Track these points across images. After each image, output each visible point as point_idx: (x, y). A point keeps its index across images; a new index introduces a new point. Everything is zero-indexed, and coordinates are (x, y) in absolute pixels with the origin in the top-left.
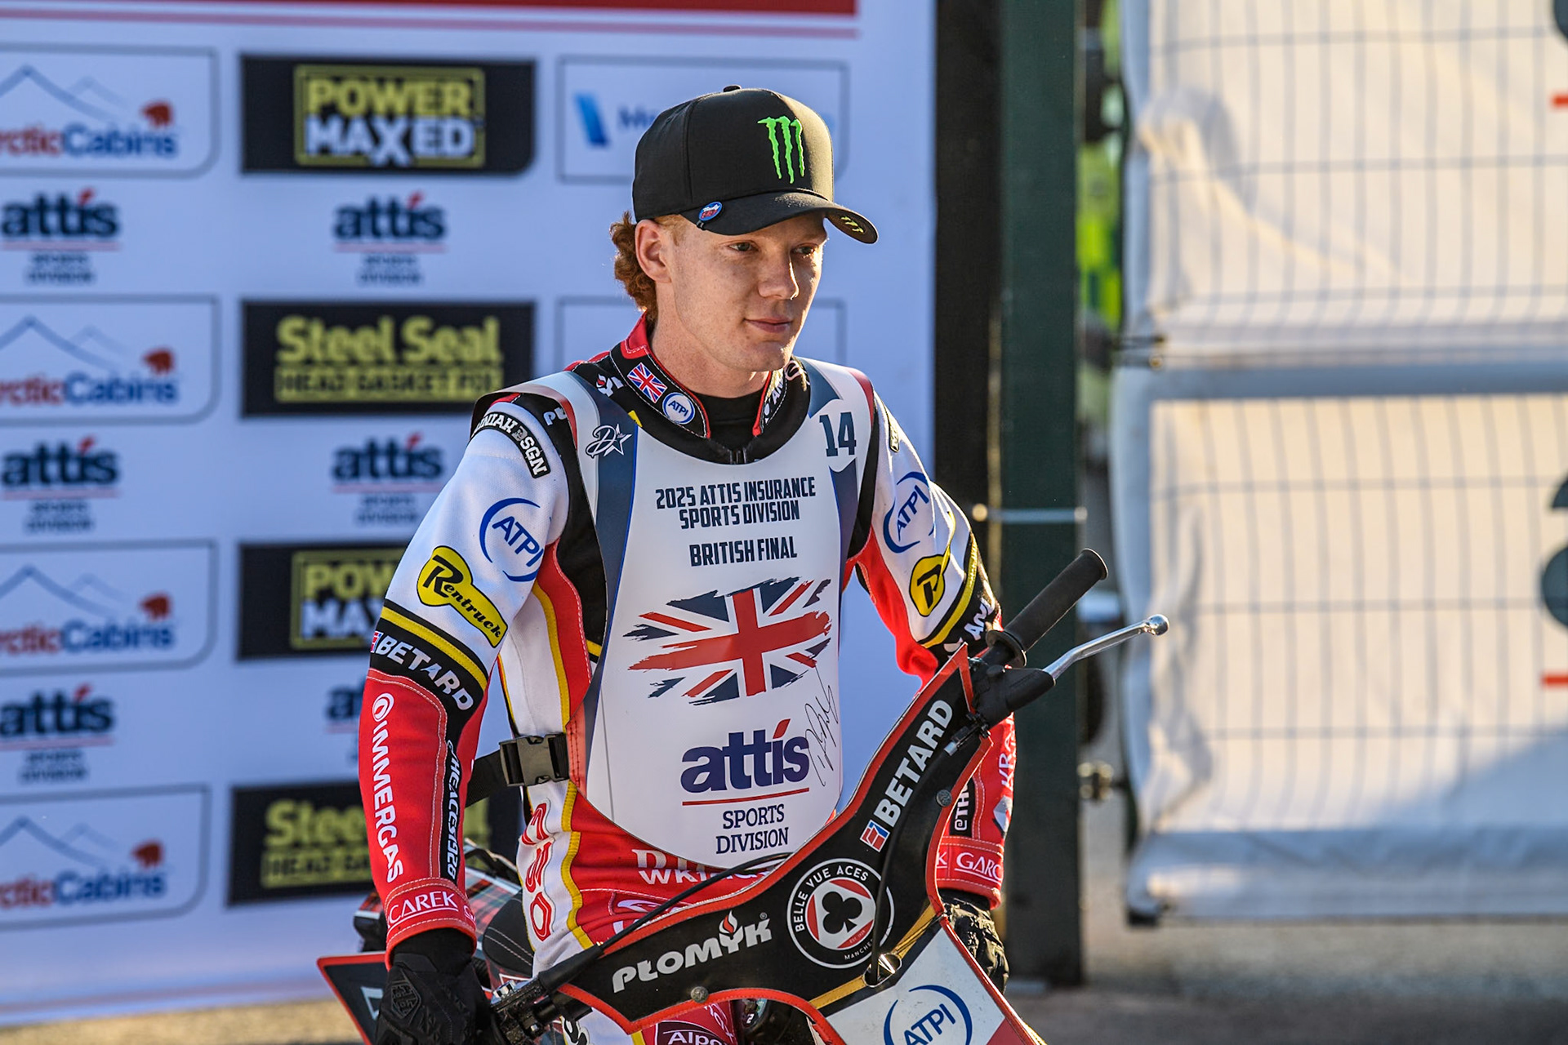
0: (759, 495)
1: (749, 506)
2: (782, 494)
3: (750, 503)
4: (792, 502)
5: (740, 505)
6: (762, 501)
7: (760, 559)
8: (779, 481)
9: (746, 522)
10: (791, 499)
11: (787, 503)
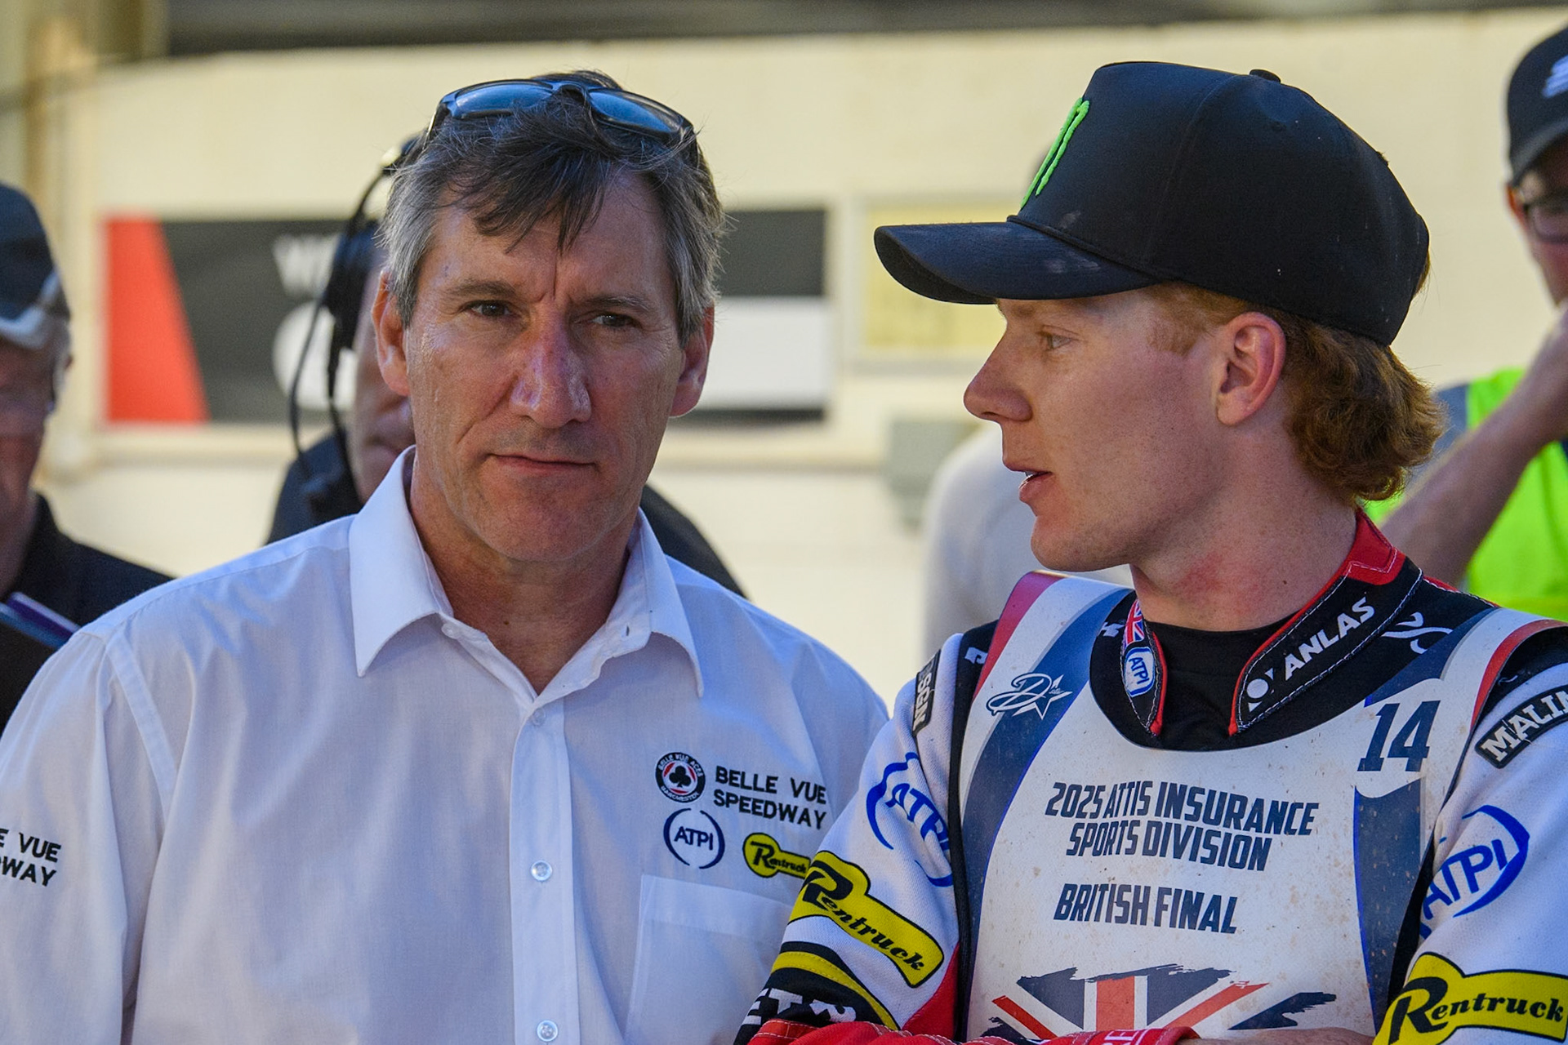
0: (1188, 810)
1: (1158, 825)
2: (1243, 822)
3: (1163, 820)
4: (1258, 840)
5: (1144, 820)
6: (1190, 823)
7: (1158, 923)
8: (1244, 800)
9: (1146, 852)
10: (1259, 835)
11: (1247, 839)
